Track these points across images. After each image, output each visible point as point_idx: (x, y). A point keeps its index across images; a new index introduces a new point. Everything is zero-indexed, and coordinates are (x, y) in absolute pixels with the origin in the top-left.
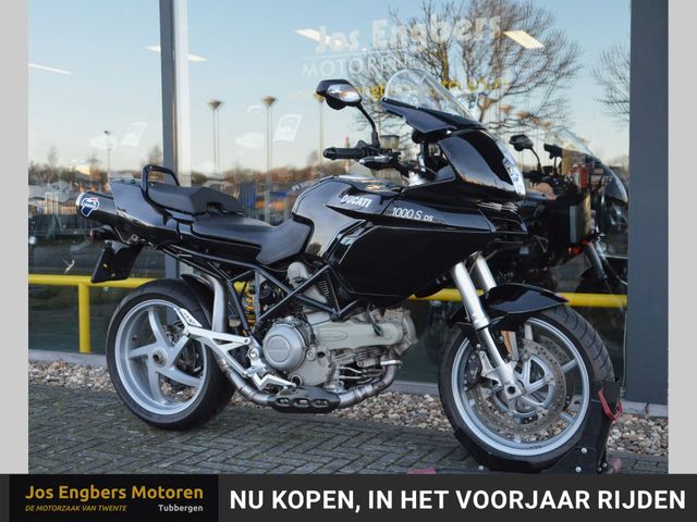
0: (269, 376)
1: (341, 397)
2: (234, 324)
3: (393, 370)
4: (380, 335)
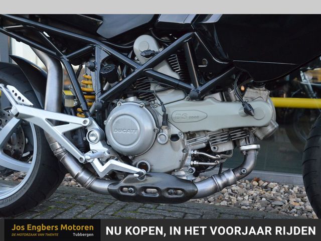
0: (113, 162)
1: (198, 186)
2: (69, 104)
3: (254, 155)
4: (251, 115)
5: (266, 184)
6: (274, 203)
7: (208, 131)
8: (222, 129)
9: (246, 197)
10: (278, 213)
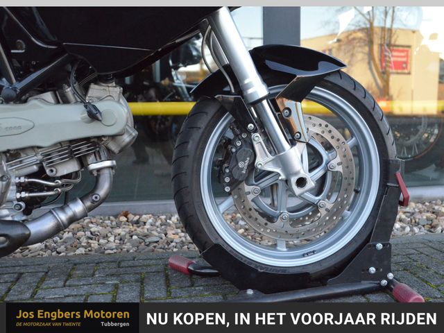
1: (30, 226)
3: (109, 175)
4: (98, 120)
5: (137, 217)
6: (148, 240)
7: (39, 147)
8: (60, 143)
9: (112, 239)
10: (153, 251)
